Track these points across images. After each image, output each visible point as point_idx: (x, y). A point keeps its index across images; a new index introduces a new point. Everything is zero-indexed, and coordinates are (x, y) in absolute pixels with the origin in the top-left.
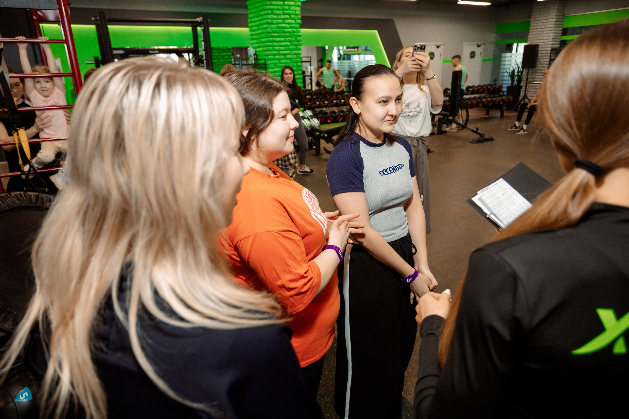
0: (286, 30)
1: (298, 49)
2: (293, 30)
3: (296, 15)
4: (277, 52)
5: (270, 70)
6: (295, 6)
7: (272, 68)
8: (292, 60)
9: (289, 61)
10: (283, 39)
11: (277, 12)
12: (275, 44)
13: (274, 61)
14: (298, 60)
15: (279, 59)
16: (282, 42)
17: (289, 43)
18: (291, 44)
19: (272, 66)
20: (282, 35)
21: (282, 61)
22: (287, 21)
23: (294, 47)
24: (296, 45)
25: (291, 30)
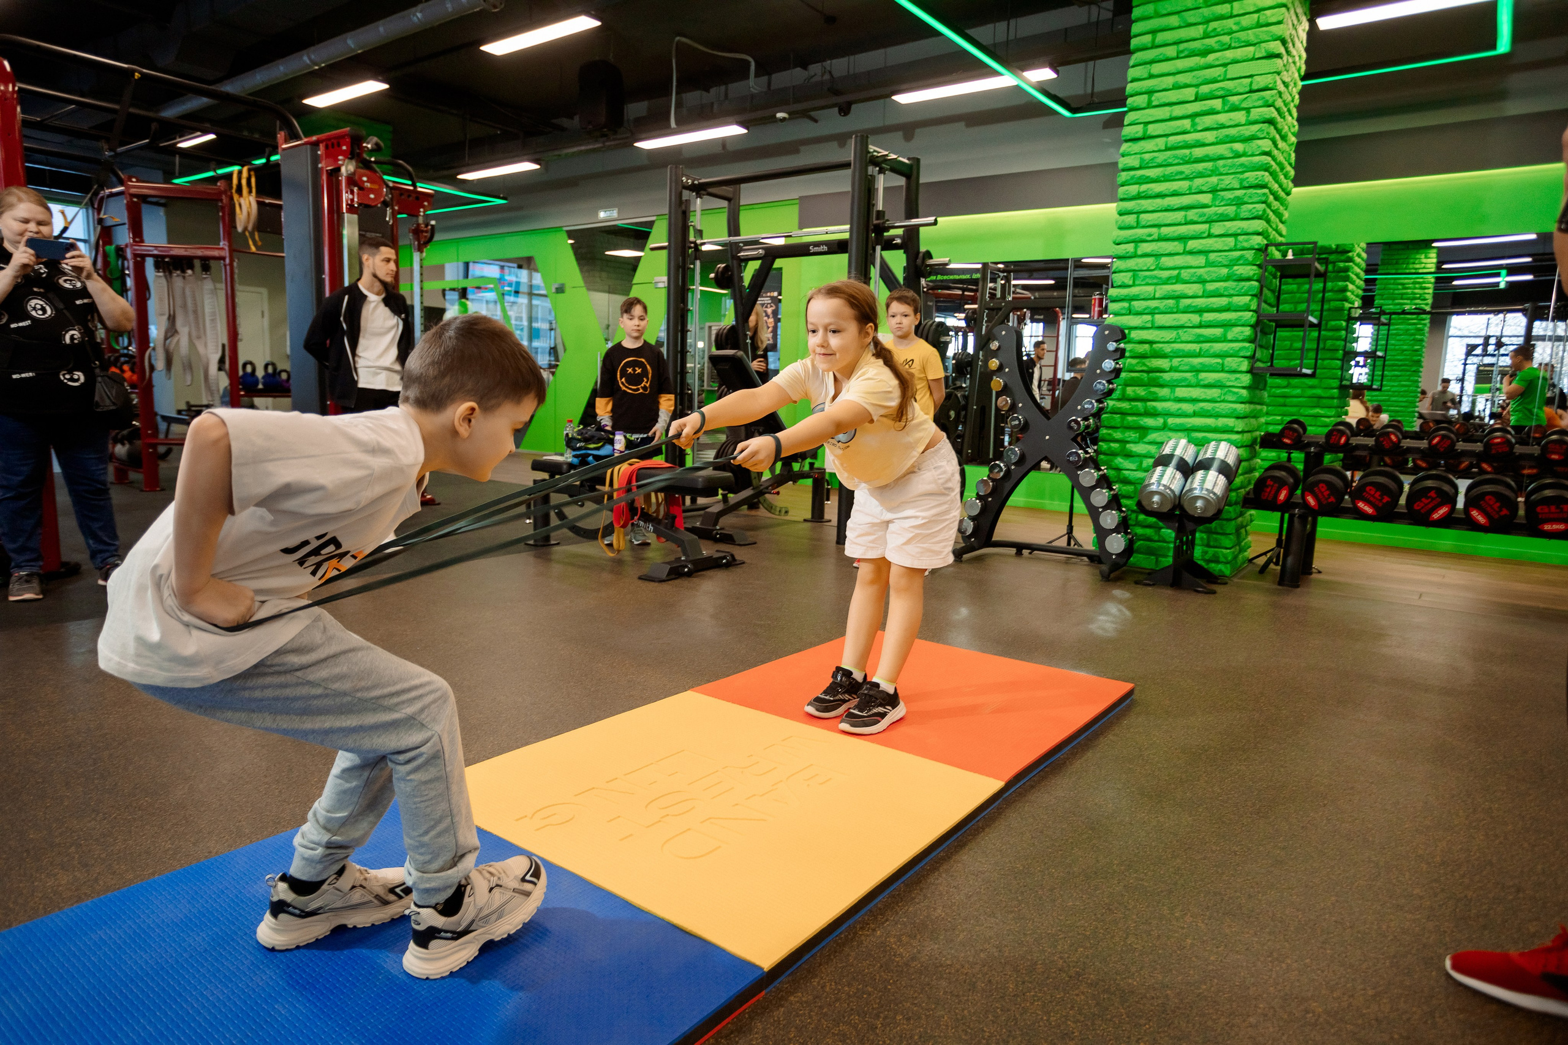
0: (1199, 152)
1: (1243, 215)
2: (1232, 150)
3: (1251, 91)
4: (1154, 230)
5: (1112, 292)
6: (1253, 59)
7: (1123, 286)
8: (1212, 256)
9: (1201, 260)
10: (1183, 185)
11: (1173, 96)
12: (1146, 204)
13: (1131, 264)
14: (1237, 254)
15: (1158, 256)
16: (1175, 194)
17: (1206, 198)
18: (1214, 199)
19: (1125, 278)
20: (1182, 173)
21: (1166, 261)
22: (1208, 121)
23: (1231, 210)
24: (1239, 203)
25: (1221, 149)
